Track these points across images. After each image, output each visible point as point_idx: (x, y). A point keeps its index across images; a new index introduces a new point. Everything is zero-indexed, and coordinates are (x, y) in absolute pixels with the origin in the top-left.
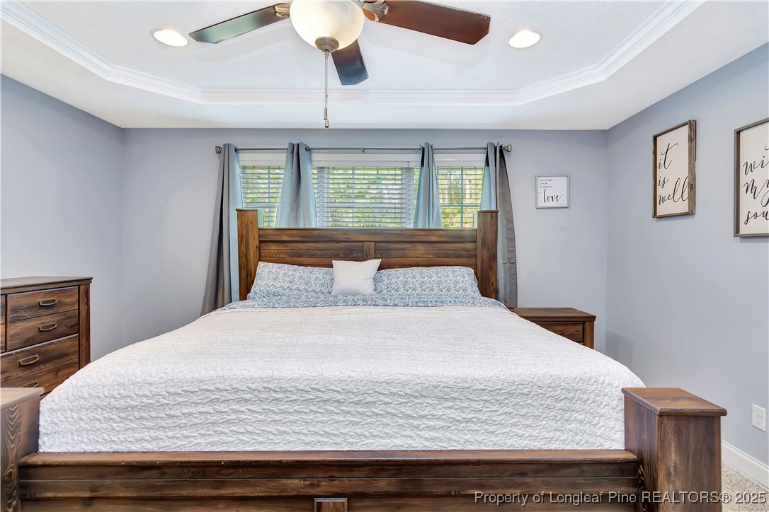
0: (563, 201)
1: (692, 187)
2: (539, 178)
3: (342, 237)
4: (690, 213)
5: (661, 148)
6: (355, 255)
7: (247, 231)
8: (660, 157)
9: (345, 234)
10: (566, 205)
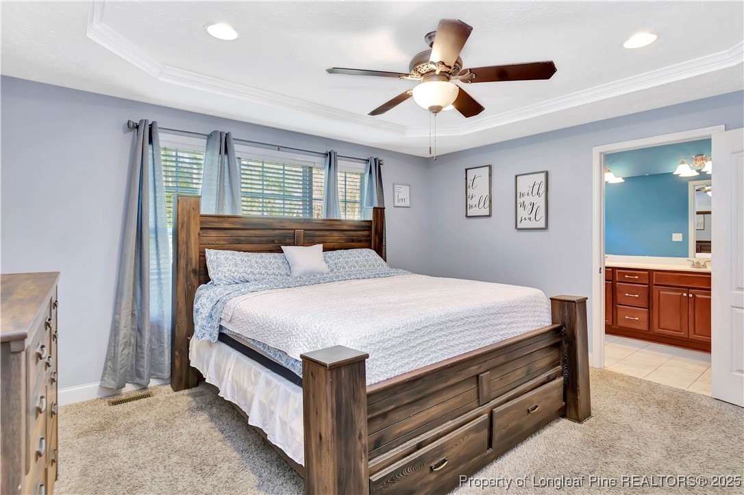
0: (407, 203)
1: (490, 201)
2: (396, 186)
3: (278, 225)
4: (489, 216)
5: (470, 177)
6: (288, 241)
7: (189, 218)
8: (470, 183)
9: (281, 222)
10: (408, 205)
